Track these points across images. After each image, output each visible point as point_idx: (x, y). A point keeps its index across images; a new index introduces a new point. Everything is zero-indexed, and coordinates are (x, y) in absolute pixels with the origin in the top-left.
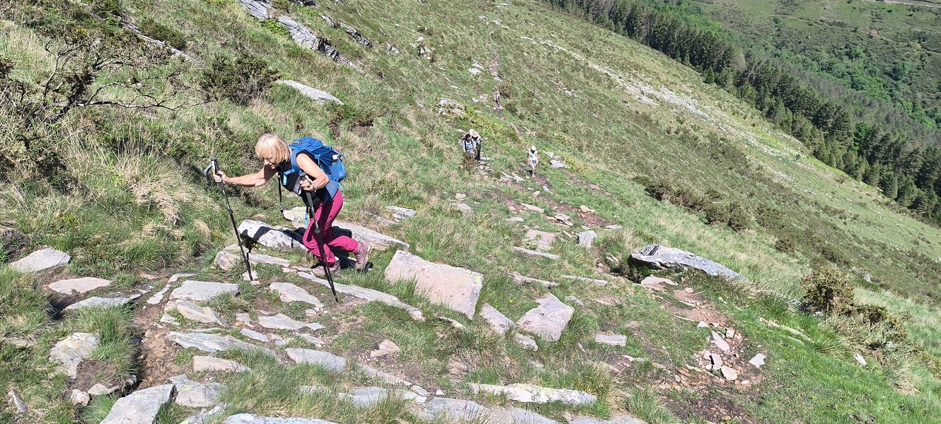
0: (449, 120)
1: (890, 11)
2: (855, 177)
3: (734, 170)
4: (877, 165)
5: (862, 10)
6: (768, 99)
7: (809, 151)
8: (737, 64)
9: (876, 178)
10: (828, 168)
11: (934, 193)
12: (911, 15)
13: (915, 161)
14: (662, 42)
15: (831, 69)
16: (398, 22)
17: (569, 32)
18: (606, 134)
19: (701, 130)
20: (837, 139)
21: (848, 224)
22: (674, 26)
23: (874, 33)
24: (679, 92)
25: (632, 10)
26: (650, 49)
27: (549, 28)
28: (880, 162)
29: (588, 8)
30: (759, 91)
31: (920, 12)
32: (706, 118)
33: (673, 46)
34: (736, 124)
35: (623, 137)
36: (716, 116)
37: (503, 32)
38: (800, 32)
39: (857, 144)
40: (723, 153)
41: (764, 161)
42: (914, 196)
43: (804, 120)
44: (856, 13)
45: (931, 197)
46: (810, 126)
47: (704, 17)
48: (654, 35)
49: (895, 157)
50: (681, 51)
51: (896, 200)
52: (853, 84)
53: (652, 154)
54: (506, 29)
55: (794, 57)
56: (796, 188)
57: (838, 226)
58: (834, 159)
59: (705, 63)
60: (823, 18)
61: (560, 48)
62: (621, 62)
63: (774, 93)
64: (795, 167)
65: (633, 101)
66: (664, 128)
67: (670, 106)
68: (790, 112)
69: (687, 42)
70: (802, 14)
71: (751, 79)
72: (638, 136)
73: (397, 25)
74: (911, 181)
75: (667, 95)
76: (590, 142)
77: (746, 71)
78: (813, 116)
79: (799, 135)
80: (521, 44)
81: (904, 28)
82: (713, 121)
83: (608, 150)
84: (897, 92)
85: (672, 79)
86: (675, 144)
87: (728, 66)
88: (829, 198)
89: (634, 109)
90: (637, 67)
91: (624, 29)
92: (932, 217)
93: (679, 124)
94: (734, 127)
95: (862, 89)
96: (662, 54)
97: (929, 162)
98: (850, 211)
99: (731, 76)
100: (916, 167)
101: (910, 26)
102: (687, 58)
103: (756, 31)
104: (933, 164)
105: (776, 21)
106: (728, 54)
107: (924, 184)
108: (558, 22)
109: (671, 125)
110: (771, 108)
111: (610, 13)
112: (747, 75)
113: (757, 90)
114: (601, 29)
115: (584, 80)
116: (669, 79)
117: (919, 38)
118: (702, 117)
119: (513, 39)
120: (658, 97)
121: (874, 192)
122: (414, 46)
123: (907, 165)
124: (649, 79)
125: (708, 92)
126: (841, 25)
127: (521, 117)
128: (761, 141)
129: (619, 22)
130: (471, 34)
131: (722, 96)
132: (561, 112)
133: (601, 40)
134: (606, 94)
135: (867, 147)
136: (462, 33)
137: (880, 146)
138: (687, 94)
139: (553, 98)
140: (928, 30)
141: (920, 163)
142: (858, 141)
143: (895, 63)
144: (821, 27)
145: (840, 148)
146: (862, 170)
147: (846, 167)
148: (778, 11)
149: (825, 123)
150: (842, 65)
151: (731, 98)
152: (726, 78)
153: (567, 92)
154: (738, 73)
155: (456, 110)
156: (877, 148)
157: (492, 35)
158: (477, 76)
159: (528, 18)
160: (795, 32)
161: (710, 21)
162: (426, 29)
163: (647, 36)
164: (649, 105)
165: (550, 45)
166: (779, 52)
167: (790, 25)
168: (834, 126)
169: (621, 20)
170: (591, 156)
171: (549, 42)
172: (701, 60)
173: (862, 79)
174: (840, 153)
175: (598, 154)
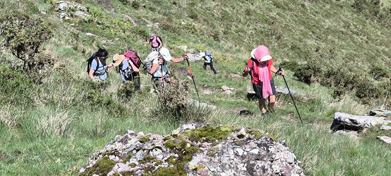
0: (73, 24)
18: (248, 12)
35: (271, 14)
53: (313, 32)
72: (291, 10)
76: (228, 27)
83: (252, 34)
155: (78, 13)
170: (230, 44)
175: (239, 41)
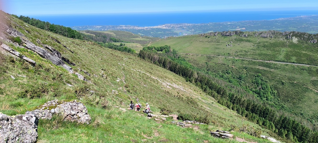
1: (237, 61)
2: (230, 109)
3: (193, 107)
4: (235, 105)
5: (229, 60)
6: (204, 86)
7: (217, 101)
8: (195, 76)
9: (235, 109)
10: (222, 106)
11: (251, 112)
12: (242, 62)
13: (245, 103)
14: (173, 69)
15: (223, 77)
16: (96, 67)
17: (146, 67)
18: (155, 97)
19: (185, 95)
20: (224, 97)
21: (226, 122)
22: (176, 65)
23: (233, 67)
24: (178, 84)
25: (164, 60)
26: (170, 71)
27: (139, 66)
28: (236, 104)
29: (151, 59)
30: (202, 84)
31: (244, 61)
32: (186, 92)
33: (176, 71)
34: (195, 93)
35: (160, 98)
36: (189, 91)
37: (126, 68)
38: (213, 66)
39: (230, 99)
40: (191, 102)
41: (203, 104)
42: (246, 113)
43: (215, 92)
44: (228, 61)
45: (250, 114)
46: (216, 94)
47: (186, 62)
48: (171, 67)
49: (240, 102)
50: (179, 72)
51: (241, 115)
52: (229, 81)
53: (168, 102)
54: (126, 67)
55: (212, 73)
56: (212, 112)
57: (223, 122)
58: (224, 103)
59: (186, 76)
60: (219, 62)
61: (143, 72)
62: (161, 76)
63: (206, 84)
64: (212, 106)
65: (164, 87)
66: (173, 95)
67: (175, 89)
68: (210, 90)
69: (181, 70)
70: (213, 61)
71: (199, 80)
73: (96, 68)
74: (245, 109)
75: (175, 86)
76: (150, 99)
77: (197, 78)
78: (217, 91)
79: (213, 96)
80: (131, 71)
81: (241, 65)
82: (188, 93)
84: (241, 84)
85: (176, 81)
86: (176, 100)
87: (193, 77)
88: (221, 114)
89: (164, 90)
90: (166, 77)
91: (162, 66)
92: (251, 119)
93: (178, 94)
94: (194, 94)
95: (232, 83)
96: (173, 73)
97: (248, 104)
98: (227, 118)
99: (193, 79)
100: (245, 105)
101: (242, 65)
102: (181, 74)
103: (201, 66)
104: (250, 104)
105: (206, 63)
106: (192, 73)
107: (248, 110)
108: (142, 64)
109: (175, 94)
110: (205, 89)
111: (158, 61)
112: (198, 79)
113: (201, 83)
114: (155, 66)
115: (150, 81)
116: (175, 80)
117: (245, 68)
118: (185, 92)
119: (128, 70)
120: (172, 86)
121: (235, 113)
122: (101, 74)
123: (243, 104)
124: (169, 81)
125: (187, 84)
126: (224, 64)
127: (131, 93)
128: (202, 98)
129: (161, 64)
130: (116, 69)
131: (191, 85)
132: (143, 91)
133: (155, 69)
134: (156, 85)
135: (232, 100)
136: (114, 69)
137: (235, 99)
138: (181, 85)
139: (140, 87)
140: (247, 66)
141: (246, 104)
142: (230, 98)
143: (240, 75)
144: (219, 65)
145: (225, 100)
146: (231, 106)
147: (227, 105)
148: (207, 60)
149: (220, 93)
150: (226, 76)
151: (194, 86)
152: (192, 80)
153: (144, 85)
154: (195, 78)
156: (234, 100)
157: (122, 69)
158: (119, 82)
159: (133, 63)
160: (212, 66)
161: (188, 63)
162: (104, 69)
163: (169, 68)
164: (169, 88)
165: (140, 71)
166: (208, 72)
167: (210, 64)
168: (223, 94)
169: (161, 63)
171: (139, 70)
172: (185, 75)
173: (232, 80)
174: (225, 101)
